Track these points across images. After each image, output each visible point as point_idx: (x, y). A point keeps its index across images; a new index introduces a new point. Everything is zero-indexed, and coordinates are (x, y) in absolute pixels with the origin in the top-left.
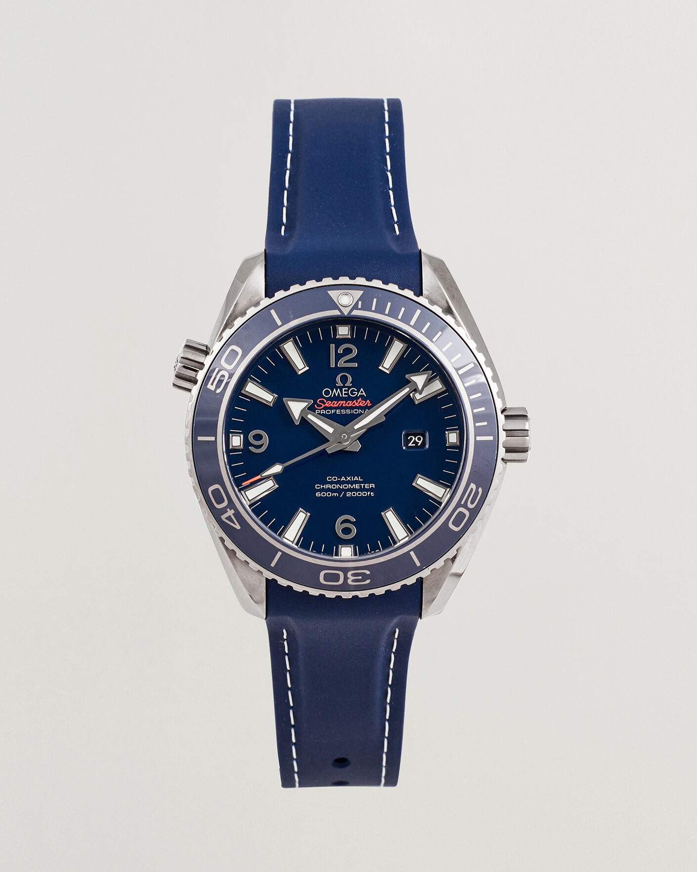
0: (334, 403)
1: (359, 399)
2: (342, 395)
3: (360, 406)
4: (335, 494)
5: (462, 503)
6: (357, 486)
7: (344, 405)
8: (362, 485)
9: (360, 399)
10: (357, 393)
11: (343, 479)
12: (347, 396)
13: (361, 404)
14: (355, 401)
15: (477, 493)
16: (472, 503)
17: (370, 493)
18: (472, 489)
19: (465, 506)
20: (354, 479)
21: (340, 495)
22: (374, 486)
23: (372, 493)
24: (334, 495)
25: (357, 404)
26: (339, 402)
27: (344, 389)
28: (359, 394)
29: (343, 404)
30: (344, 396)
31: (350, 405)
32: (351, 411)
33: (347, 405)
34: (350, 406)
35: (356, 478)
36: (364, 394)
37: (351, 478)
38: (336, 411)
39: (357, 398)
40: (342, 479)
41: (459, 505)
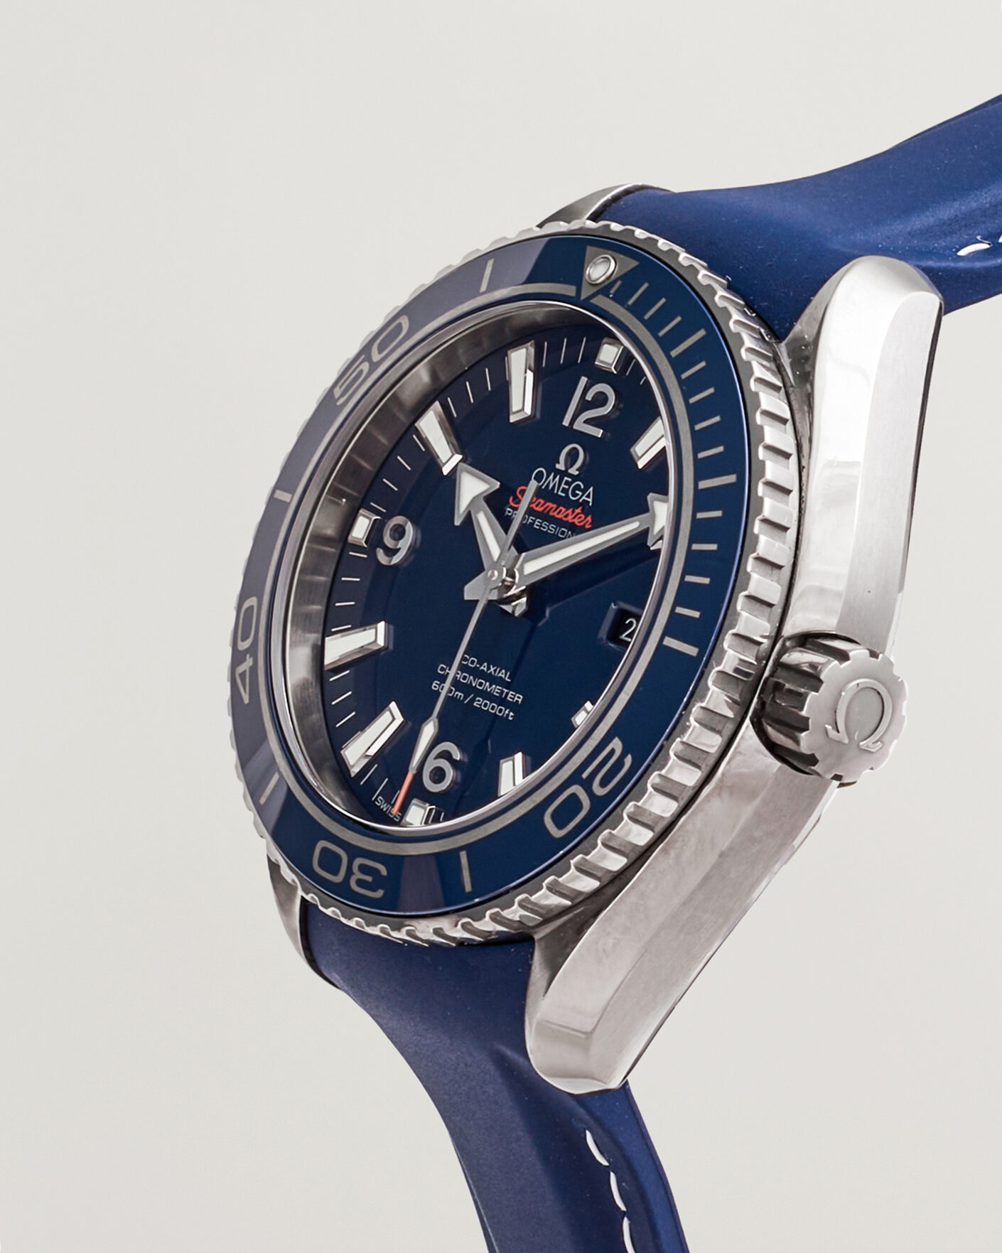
0: (539, 503)
1: (577, 508)
2: (558, 491)
3: (573, 523)
4: (460, 694)
5: (585, 775)
6: (496, 690)
7: (551, 514)
8: (506, 691)
9: (578, 510)
10: (580, 493)
11: (484, 667)
12: (563, 495)
13: (576, 521)
14: (570, 511)
15: (619, 764)
16: (603, 783)
17: (509, 712)
18: (613, 751)
19: (587, 785)
20: (499, 673)
21: (465, 699)
22: (520, 700)
23: (511, 714)
24: (457, 695)
25: (570, 519)
26: (548, 504)
27: (566, 478)
28: (584, 498)
29: (552, 508)
30: (560, 493)
31: (559, 516)
32: (556, 529)
33: (555, 513)
34: (558, 519)
35: (502, 674)
36: (590, 500)
37: (495, 671)
38: (534, 521)
39: (576, 504)
40: (482, 668)
41: (574, 778)
